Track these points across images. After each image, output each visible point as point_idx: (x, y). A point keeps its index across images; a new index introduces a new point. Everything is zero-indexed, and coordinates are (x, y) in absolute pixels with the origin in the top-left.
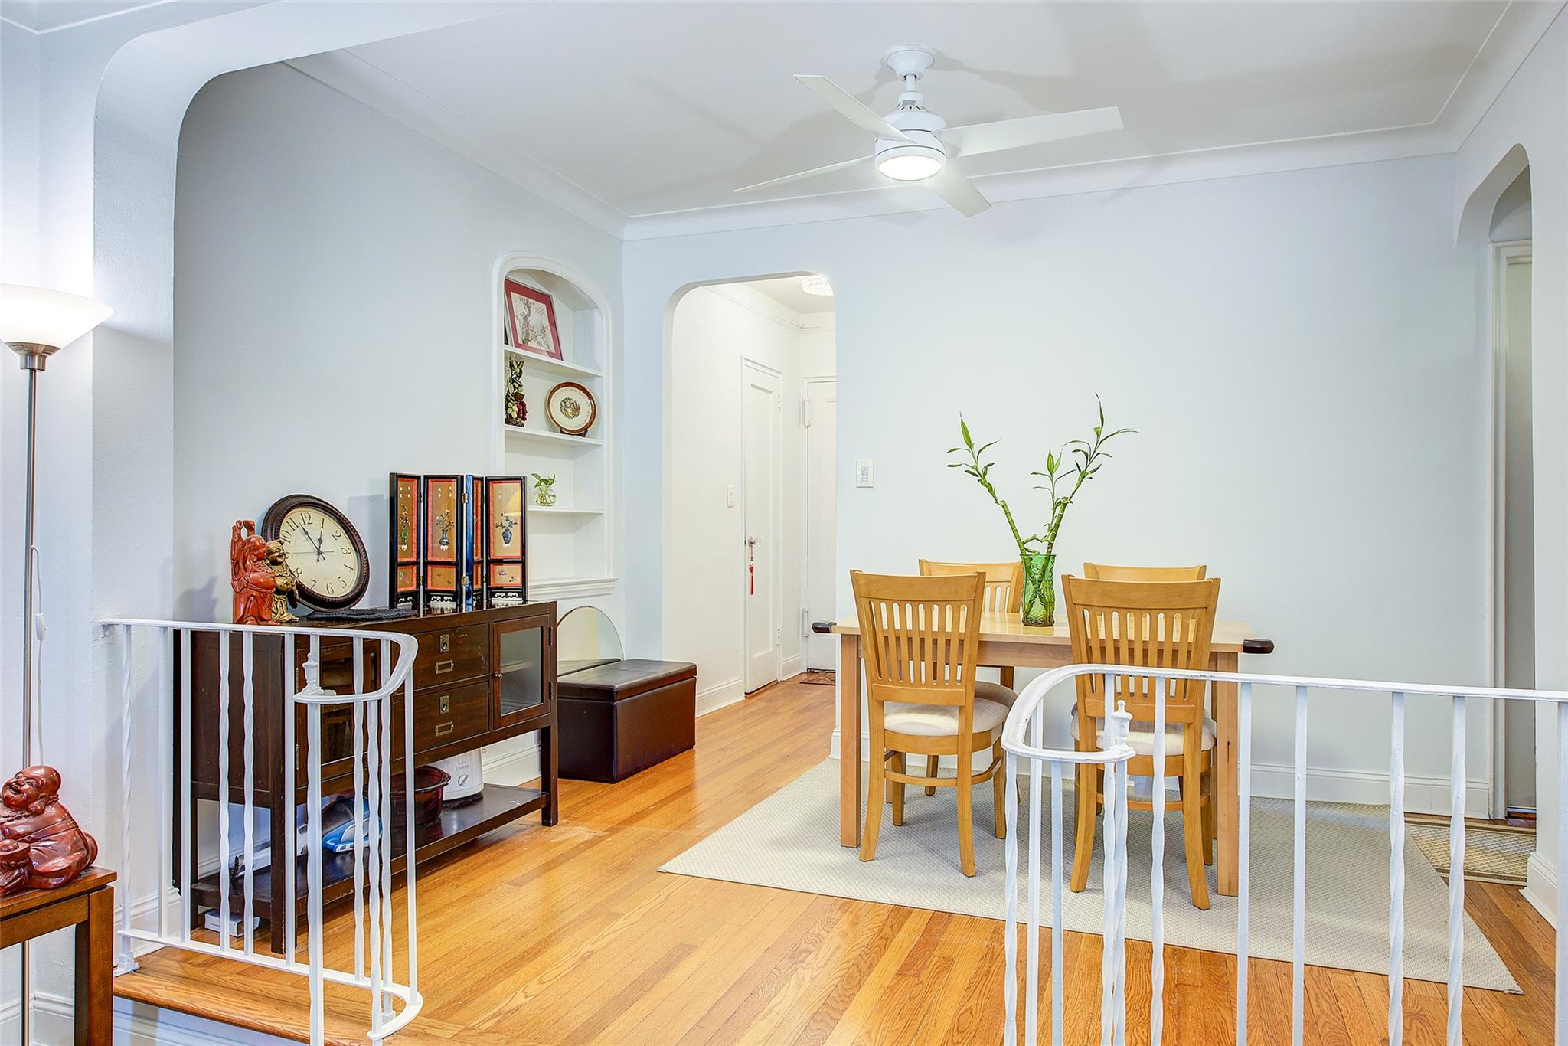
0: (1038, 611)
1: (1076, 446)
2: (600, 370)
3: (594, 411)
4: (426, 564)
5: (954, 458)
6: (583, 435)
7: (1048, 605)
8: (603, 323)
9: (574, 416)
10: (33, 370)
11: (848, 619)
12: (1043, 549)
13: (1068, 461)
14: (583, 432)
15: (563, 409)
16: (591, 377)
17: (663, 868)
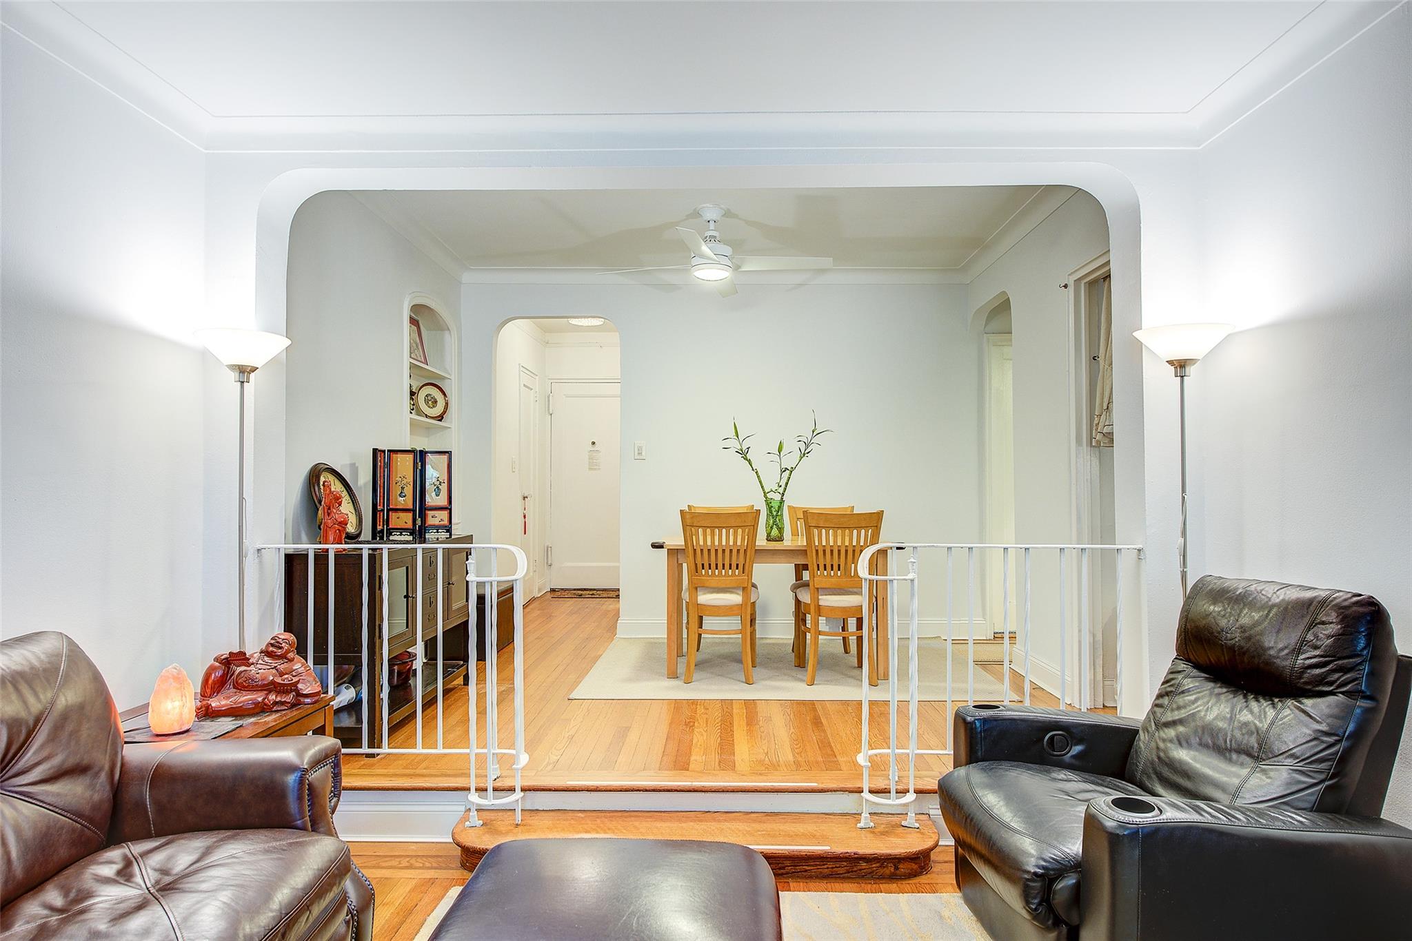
0: (775, 532)
1: (800, 439)
2: (449, 374)
3: (447, 404)
4: (388, 511)
5: (727, 444)
6: (440, 420)
7: (781, 530)
8: (451, 341)
9: (434, 407)
10: (242, 382)
11: (677, 540)
12: (777, 497)
13: (792, 447)
14: (440, 418)
15: (426, 402)
16: (443, 378)
17: (571, 697)
